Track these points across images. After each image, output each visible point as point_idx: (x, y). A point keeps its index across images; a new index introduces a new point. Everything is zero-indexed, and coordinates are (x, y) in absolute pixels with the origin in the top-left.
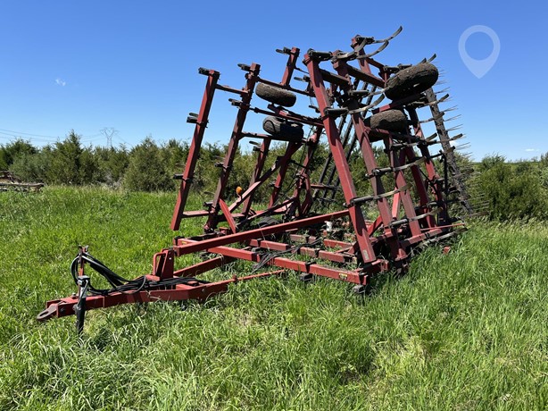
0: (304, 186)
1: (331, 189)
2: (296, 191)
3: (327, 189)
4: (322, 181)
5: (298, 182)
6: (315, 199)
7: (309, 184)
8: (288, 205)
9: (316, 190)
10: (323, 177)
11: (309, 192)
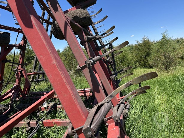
0: (22, 76)
1: (41, 73)
2: (17, 81)
3: (38, 74)
4: (35, 70)
5: (17, 74)
6: (32, 81)
7: (26, 74)
8: (13, 92)
9: (32, 76)
10: (35, 67)
11: (26, 79)
